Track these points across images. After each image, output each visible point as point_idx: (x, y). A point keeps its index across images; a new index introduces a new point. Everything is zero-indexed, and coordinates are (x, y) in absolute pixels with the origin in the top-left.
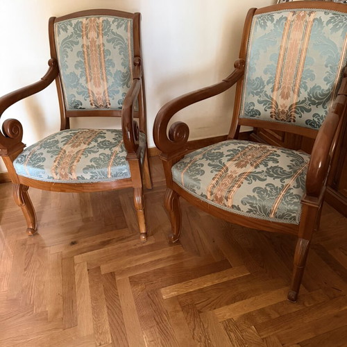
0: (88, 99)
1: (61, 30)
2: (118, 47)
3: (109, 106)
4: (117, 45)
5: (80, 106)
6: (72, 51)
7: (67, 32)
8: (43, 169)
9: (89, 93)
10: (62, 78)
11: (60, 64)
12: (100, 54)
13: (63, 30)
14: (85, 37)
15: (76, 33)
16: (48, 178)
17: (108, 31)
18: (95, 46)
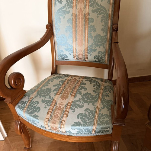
0: (72, 54)
1: (57, 2)
2: (101, 16)
3: (86, 59)
4: (100, 14)
5: (66, 58)
6: (64, 18)
7: (61, 3)
8: (37, 119)
9: (73, 50)
10: (55, 38)
11: (54, 28)
12: (85, 22)
13: (59, 2)
14: (74, 8)
15: (68, 5)
16: (41, 126)
17: (94, 3)
18: (82, 15)
